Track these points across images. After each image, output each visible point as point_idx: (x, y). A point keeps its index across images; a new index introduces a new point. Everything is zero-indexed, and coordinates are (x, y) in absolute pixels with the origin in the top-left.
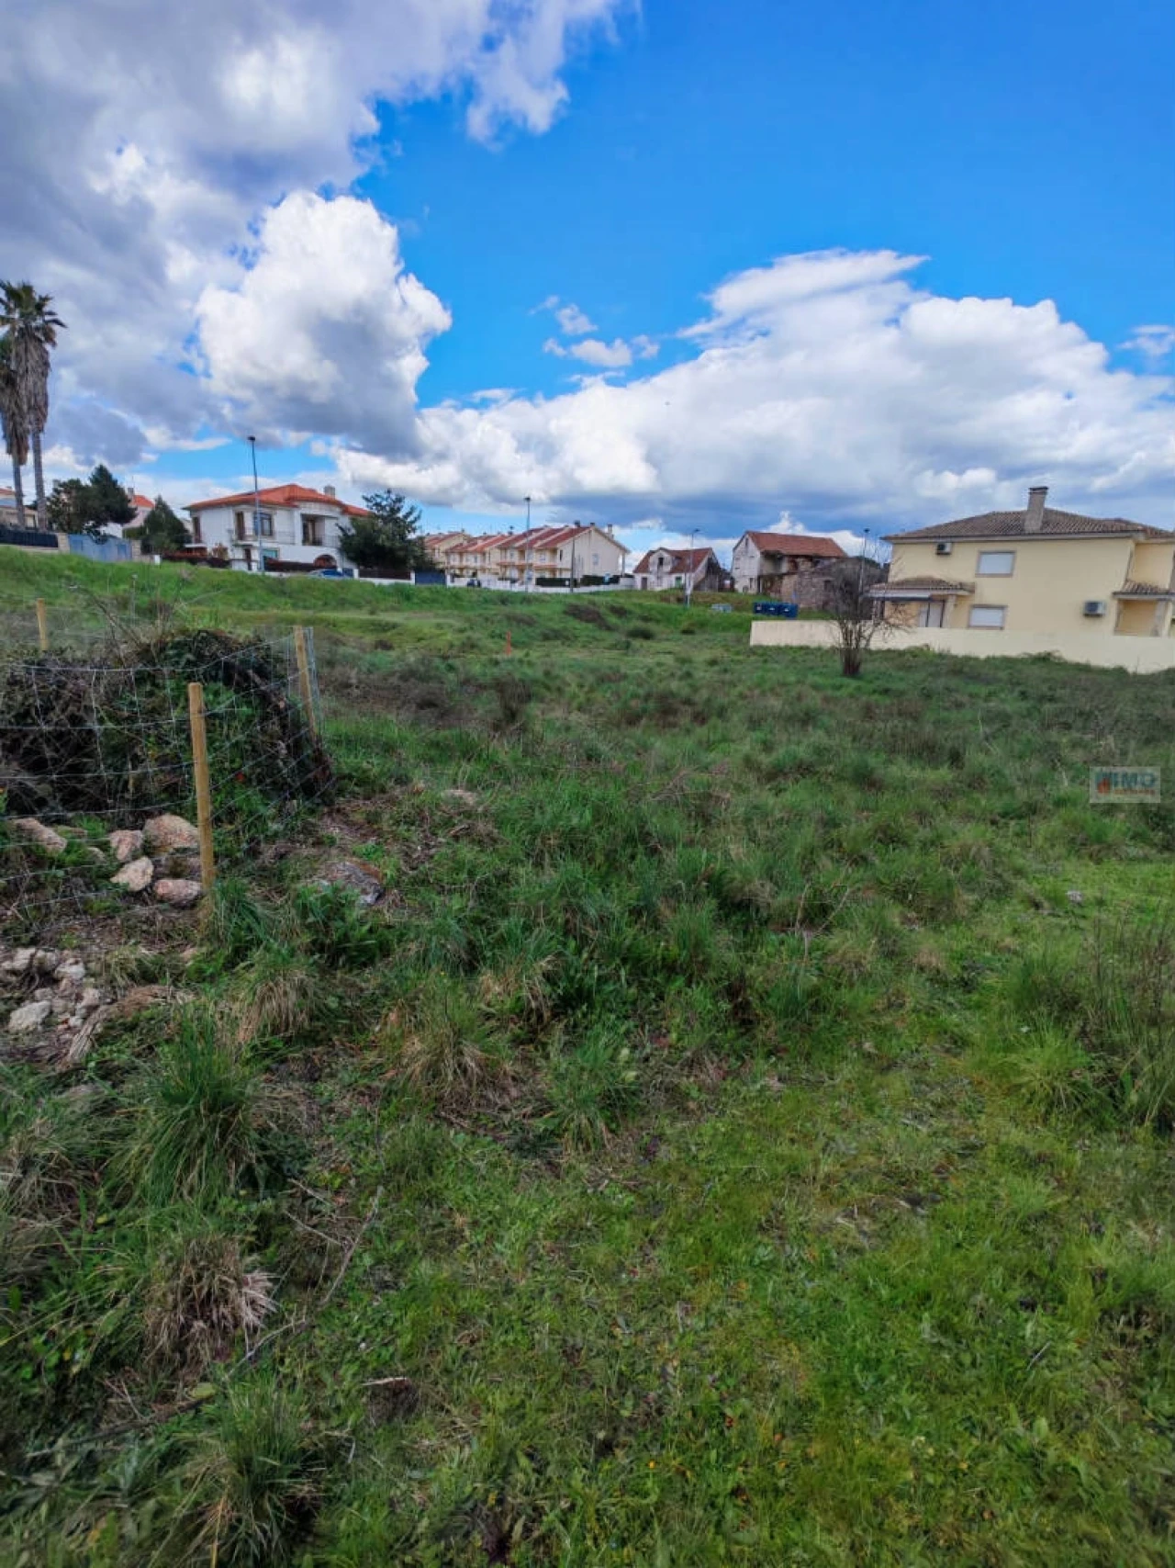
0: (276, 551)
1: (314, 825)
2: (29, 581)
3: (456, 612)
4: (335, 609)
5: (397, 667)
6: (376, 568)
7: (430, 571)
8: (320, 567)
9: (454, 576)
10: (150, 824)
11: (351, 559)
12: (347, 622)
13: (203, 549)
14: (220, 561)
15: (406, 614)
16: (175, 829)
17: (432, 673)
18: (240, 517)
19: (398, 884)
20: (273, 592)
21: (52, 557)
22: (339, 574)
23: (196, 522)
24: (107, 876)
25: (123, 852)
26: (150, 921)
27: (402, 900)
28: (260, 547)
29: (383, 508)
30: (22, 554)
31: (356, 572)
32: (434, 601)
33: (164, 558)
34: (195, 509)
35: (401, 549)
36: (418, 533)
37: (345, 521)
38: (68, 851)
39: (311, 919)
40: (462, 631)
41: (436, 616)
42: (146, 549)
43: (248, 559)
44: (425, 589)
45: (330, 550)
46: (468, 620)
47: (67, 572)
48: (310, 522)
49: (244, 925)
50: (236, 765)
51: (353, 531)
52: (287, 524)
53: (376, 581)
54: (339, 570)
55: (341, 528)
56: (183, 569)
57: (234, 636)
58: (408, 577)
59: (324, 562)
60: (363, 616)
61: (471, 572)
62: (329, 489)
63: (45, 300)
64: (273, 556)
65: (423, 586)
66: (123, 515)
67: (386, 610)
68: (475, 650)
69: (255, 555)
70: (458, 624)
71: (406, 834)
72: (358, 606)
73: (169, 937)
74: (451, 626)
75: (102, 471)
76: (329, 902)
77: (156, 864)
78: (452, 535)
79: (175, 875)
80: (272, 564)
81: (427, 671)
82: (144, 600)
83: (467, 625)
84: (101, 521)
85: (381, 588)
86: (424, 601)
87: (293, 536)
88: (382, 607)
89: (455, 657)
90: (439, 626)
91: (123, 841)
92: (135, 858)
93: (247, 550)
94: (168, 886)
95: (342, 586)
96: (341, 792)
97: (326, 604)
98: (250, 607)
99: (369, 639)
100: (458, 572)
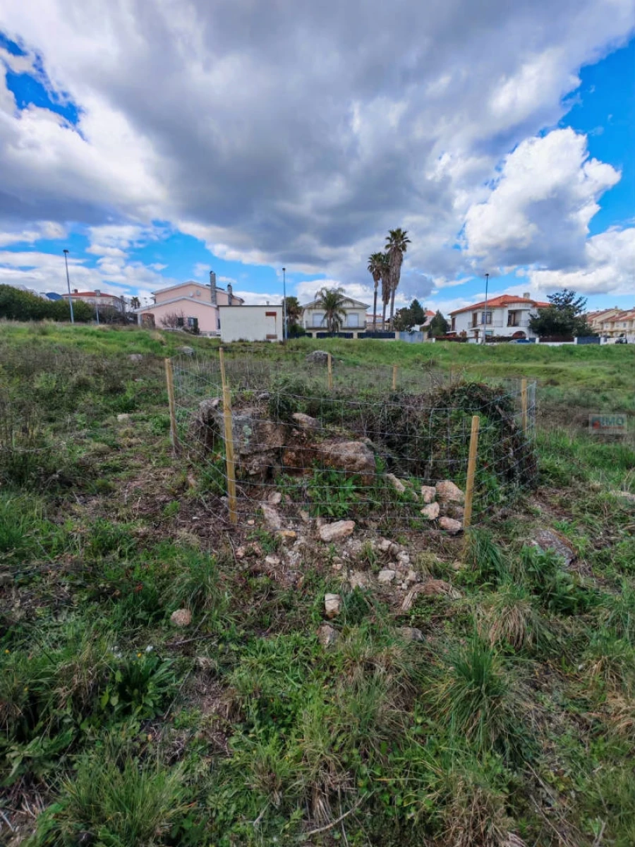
0: (492, 332)
1: (525, 501)
2: (383, 354)
3: (608, 361)
4: (522, 361)
5: (565, 398)
6: (550, 337)
7: (588, 335)
8: (516, 339)
9: (607, 337)
10: (439, 484)
11: (535, 332)
12: (530, 368)
13: (455, 333)
14: (464, 338)
15: (569, 364)
16: (450, 488)
17: (592, 402)
18: (475, 316)
19: (586, 557)
20: (489, 354)
21: (392, 343)
22: (527, 341)
23: (453, 320)
24: (419, 509)
25: (427, 498)
26: (437, 539)
27: (590, 569)
28: (483, 330)
29: (560, 301)
30: (382, 343)
31: (537, 340)
32: (591, 354)
33: (437, 339)
34: (453, 315)
35: (570, 324)
36: (582, 313)
37: (534, 311)
38: (405, 493)
39: (531, 569)
40: (611, 373)
41: (590, 364)
42: (430, 336)
43: (477, 337)
44: (584, 347)
45: (523, 328)
46: (617, 366)
47: (398, 349)
48: (513, 314)
49: (489, 559)
50: (485, 459)
51: (538, 316)
52: (500, 316)
53: (550, 344)
54: (527, 339)
55: (531, 316)
56: (446, 344)
57: (489, 386)
58: (573, 340)
59: (519, 336)
60: (541, 365)
61: (619, 334)
62: (527, 294)
63: (405, 233)
64: (490, 334)
65: (582, 345)
66: (421, 321)
67: (555, 361)
68: (621, 386)
69: (481, 334)
70: (608, 369)
71: (591, 521)
72: (538, 359)
73: (446, 551)
74: (603, 370)
75: (416, 303)
76: (544, 561)
77: (441, 508)
78: (607, 311)
79: (450, 516)
80: (489, 339)
81: (588, 401)
82: (427, 360)
83: (616, 370)
84: (412, 325)
85: (554, 349)
86: (583, 355)
87: (502, 322)
88: (553, 359)
89: (606, 391)
90: (593, 370)
91: (427, 492)
92: (432, 502)
93: (477, 332)
94: (446, 521)
95: (528, 348)
96: (541, 481)
97: (517, 359)
98: (476, 362)
99: (543, 378)
100: (609, 334)
